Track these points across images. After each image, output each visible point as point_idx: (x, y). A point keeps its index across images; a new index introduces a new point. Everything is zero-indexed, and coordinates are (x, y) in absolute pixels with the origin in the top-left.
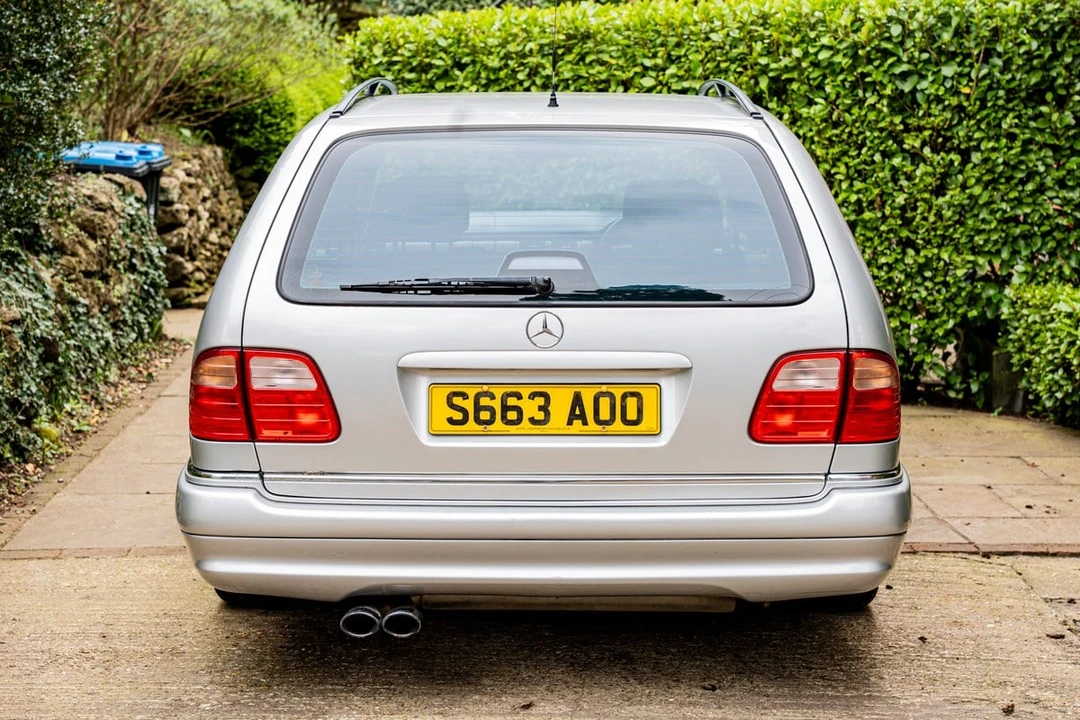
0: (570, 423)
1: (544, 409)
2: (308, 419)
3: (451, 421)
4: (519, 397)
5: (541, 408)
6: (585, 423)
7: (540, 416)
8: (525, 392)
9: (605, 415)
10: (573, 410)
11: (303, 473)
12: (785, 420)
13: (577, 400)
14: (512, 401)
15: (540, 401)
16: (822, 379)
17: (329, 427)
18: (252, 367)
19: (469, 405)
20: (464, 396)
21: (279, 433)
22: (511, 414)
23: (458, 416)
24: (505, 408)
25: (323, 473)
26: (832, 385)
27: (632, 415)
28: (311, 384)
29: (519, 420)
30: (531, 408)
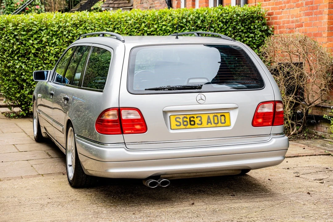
0: (207, 124)
1: (200, 120)
2: (138, 127)
3: (177, 125)
4: (194, 118)
5: (200, 121)
6: (211, 124)
7: (200, 123)
8: (195, 116)
9: (216, 122)
10: (208, 121)
11: (136, 142)
12: (260, 120)
13: (209, 118)
14: (192, 119)
15: (199, 118)
16: (268, 109)
17: (144, 129)
18: (122, 113)
19: (181, 121)
20: (180, 118)
21: (130, 131)
22: (192, 122)
23: (178, 124)
24: (190, 121)
25: (142, 142)
26: (271, 111)
27: (223, 121)
28: (139, 117)
29: (194, 124)
30: (197, 121)
